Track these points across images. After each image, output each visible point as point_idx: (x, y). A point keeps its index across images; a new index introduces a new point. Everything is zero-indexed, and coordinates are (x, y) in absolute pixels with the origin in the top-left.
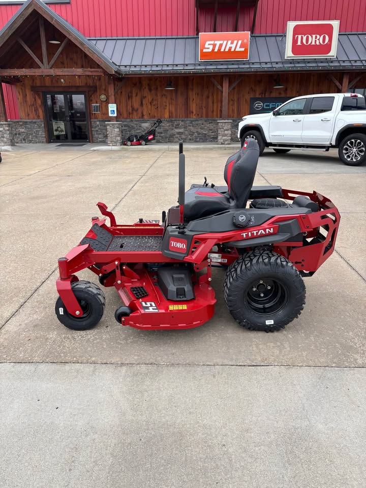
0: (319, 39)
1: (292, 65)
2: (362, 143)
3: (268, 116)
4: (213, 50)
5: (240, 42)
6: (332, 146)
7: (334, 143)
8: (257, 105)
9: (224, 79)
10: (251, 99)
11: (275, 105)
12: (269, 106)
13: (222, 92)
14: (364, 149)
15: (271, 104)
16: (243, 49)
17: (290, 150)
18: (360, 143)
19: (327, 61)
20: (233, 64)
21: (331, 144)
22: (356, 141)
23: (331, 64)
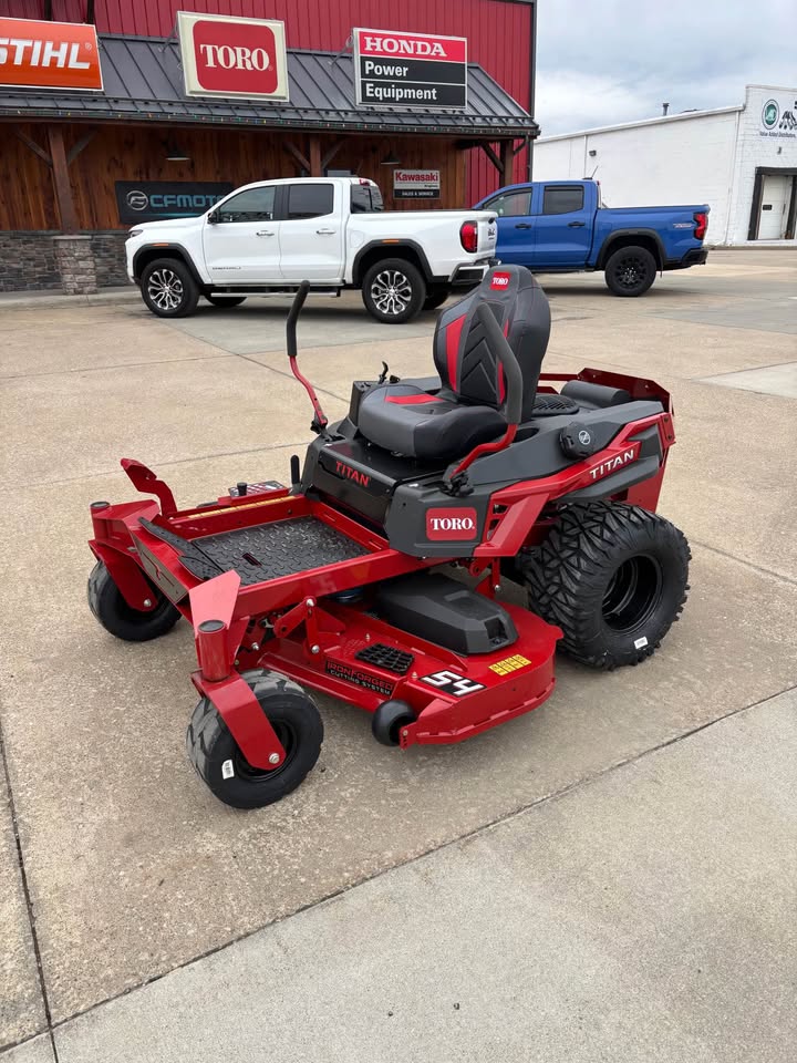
0: (250, 58)
1: (206, 112)
2: (405, 278)
3: (195, 224)
4: (11, 59)
5: (75, 48)
6: (347, 287)
7: (349, 279)
8: (133, 199)
9: (50, 134)
10: (118, 183)
11: (175, 199)
12: (161, 201)
13: (52, 166)
14: (410, 289)
15: (166, 197)
16: (86, 66)
17: (244, 298)
18: (399, 278)
19: (271, 106)
20: (67, 99)
21: (344, 281)
22: (392, 274)
23: (284, 116)
